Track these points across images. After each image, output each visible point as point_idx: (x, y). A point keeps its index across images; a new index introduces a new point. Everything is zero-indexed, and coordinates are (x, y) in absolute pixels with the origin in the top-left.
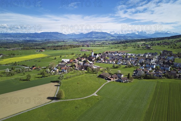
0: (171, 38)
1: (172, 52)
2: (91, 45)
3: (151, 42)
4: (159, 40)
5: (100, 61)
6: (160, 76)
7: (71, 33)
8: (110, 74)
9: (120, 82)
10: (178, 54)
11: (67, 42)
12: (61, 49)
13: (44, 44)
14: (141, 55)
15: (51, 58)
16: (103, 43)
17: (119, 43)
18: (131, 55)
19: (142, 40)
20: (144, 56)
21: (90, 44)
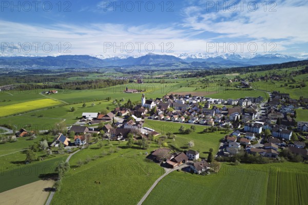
0: (284, 67)
1: (288, 95)
2: (145, 78)
3: (249, 74)
4: (263, 70)
5: (156, 117)
6: (274, 156)
7: (111, 57)
8: (173, 148)
9: (192, 172)
10: (301, 100)
11: (103, 73)
12: (90, 88)
13: (62, 78)
14: (233, 103)
15: (66, 107)
16: (167, 75)
17: (195, 76)
18: (215, 101)
19: (234, 70)
20: (239, 104)
21: (145, 76)
